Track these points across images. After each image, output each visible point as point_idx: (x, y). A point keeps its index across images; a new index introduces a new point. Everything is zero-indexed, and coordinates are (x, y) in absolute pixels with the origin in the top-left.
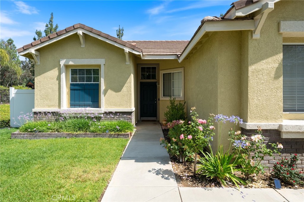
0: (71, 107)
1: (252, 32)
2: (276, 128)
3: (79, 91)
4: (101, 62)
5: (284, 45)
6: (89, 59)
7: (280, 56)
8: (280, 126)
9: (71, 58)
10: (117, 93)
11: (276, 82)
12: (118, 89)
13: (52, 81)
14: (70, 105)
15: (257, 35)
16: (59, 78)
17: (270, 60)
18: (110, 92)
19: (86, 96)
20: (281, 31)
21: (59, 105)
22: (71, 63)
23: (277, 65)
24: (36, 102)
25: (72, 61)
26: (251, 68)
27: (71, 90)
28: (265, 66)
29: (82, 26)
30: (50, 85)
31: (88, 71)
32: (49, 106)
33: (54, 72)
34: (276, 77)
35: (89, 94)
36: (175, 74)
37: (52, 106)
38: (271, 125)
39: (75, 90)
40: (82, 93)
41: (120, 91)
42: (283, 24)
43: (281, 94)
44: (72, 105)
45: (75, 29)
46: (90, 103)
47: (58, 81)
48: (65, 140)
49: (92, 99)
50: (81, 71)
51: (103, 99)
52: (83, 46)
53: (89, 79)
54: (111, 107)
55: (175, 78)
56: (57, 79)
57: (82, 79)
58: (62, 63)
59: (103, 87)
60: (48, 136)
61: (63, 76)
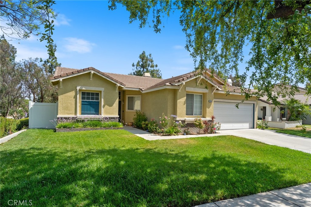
0: (81, 115)
1: (179, 90)
2: (184, 120)
3: (87, 105)
4: (102, 89)
5: (186, 94)
6: (95, 87)
7: (185, 98)
8: (185, 119)
9: (84, 86)
10: (111, 107)
11: (184, 105)
12: (111, 105)
13: (71, 99)
14: (81, 113)
15: (180, 91)
16: (75, 97)
17: (183, 98)
18: (106, 106)
19: (92, 108)
20: (186, 90)
21: (76, 113)
22: (84, 89)
23: (184, 100)
24: (59, 111)
25: (85, 88)
26: (178, 101)
27: (82, 104)
28: (181, 101)
29: (94, 69)
30: (69, 101)
31: (93, 94)
32: (68, 114)
33: (73, 93)
34: (184, 104)
35: (93, 107)
36: (135, 98)
37: (71, 114)
38: (183, 119)
39: (84, 104)
40: (89, 106)
41: (112, 106)
42: (186, 88)
43: (185, 109)
44: (82, 114)
45: (89, 70)
46: (94, 112)
47: (74, 99)
48: (90, 131)
49: (95, 110)
50: (88, 94)
51: (103, 110)
52: (91, 79)
53: (93, 99)
54: (107, 115)
55: (135, 100)
56: (74, 98)
57: (88, 98)
58: (78, 88)
59: (103, 104)
60: (80, 130)
61: (78, 96)
